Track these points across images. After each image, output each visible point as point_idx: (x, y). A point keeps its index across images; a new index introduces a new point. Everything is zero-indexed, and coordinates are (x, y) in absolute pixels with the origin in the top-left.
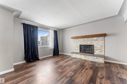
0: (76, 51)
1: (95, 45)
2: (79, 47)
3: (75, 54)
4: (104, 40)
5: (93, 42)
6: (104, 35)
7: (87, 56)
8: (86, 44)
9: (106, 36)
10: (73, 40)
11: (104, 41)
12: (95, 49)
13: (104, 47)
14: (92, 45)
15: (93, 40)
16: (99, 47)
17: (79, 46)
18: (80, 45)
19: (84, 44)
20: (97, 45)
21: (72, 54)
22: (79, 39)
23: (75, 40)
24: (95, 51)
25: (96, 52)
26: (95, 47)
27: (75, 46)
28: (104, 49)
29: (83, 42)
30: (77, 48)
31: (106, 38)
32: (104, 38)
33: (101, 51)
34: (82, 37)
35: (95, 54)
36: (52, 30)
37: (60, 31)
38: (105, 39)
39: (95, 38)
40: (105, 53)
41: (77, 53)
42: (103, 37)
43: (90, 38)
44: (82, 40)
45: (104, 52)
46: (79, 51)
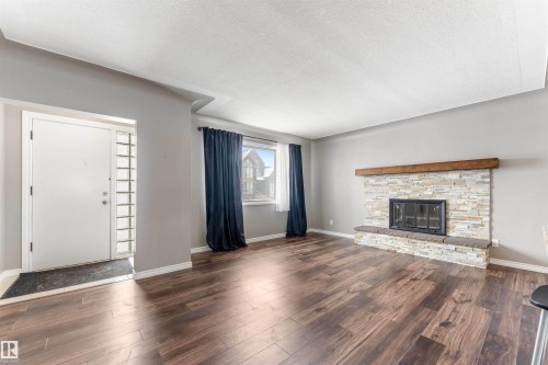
0: (375, 223)
1: (452, 202)
2: (388, 209)
3: (369, 234)
4: (491, 182)
5: (446, 188)
6: (492, 164)
7: (419, 243)
8: (415, 196)
9: (496, 166)
10: (361, 180)
11: (491, 188)
12: (452, 215)
13: (491, 211)
14: (439, 202)
15: (444, 182)
16: (468, 208)
17: (388, 204)
18: (392, 202)
19: (406, 198)
20: (459, 202)
21: (359, 234)
22: (389, 179)
23: (372, 180)
24: (450, 223)
25: (457, 229)
26: (451, 207)
27: (369, 203)
28: (488, 219)
29: (406, 187)
30: (378, 213)
31: (496, 173)
32: (491, 177)
33: (476, 226)
34: (399, 170)
35: (451, 234)
36: (283, 143)
37: (312, 144)
38: (495, 180)
39: (453, 176)
40: (493, 233)
41: (378, 231)
42: (487, 173)
43: (432, 175)
44: (399, 180)
45: (487, 226)
46: (386, 224)
